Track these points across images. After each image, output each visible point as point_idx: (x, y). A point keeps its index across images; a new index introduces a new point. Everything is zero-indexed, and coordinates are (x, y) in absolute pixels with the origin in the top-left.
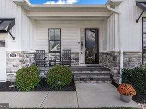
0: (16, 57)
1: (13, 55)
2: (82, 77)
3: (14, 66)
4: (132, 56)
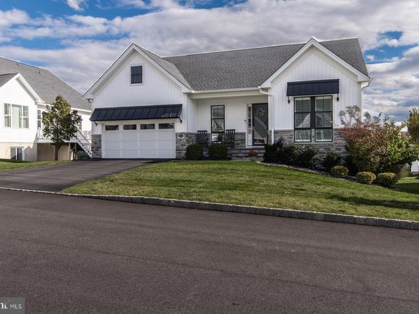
0: (183, 137)
1: (181, 135)
3: (182, 145)
4: (284, 135)
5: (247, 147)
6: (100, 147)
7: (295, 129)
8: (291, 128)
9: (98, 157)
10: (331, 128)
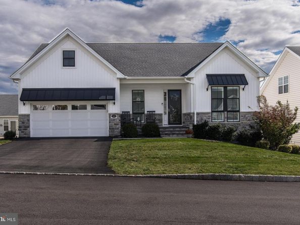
0: (116, 118)
1: (114, 115)
2: (166, 132)
3: (115, 124)
4: (204, 116)
5: (164, 126)
6: (29, 127)
7: (212, 112)
8: (209, 110)
9: (26, 136)
10: (239, 111)
